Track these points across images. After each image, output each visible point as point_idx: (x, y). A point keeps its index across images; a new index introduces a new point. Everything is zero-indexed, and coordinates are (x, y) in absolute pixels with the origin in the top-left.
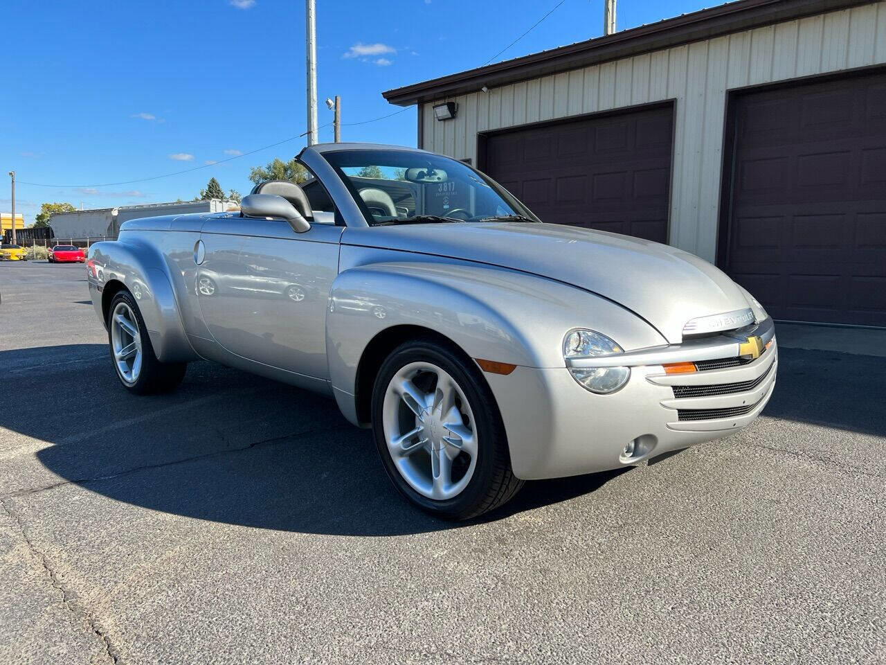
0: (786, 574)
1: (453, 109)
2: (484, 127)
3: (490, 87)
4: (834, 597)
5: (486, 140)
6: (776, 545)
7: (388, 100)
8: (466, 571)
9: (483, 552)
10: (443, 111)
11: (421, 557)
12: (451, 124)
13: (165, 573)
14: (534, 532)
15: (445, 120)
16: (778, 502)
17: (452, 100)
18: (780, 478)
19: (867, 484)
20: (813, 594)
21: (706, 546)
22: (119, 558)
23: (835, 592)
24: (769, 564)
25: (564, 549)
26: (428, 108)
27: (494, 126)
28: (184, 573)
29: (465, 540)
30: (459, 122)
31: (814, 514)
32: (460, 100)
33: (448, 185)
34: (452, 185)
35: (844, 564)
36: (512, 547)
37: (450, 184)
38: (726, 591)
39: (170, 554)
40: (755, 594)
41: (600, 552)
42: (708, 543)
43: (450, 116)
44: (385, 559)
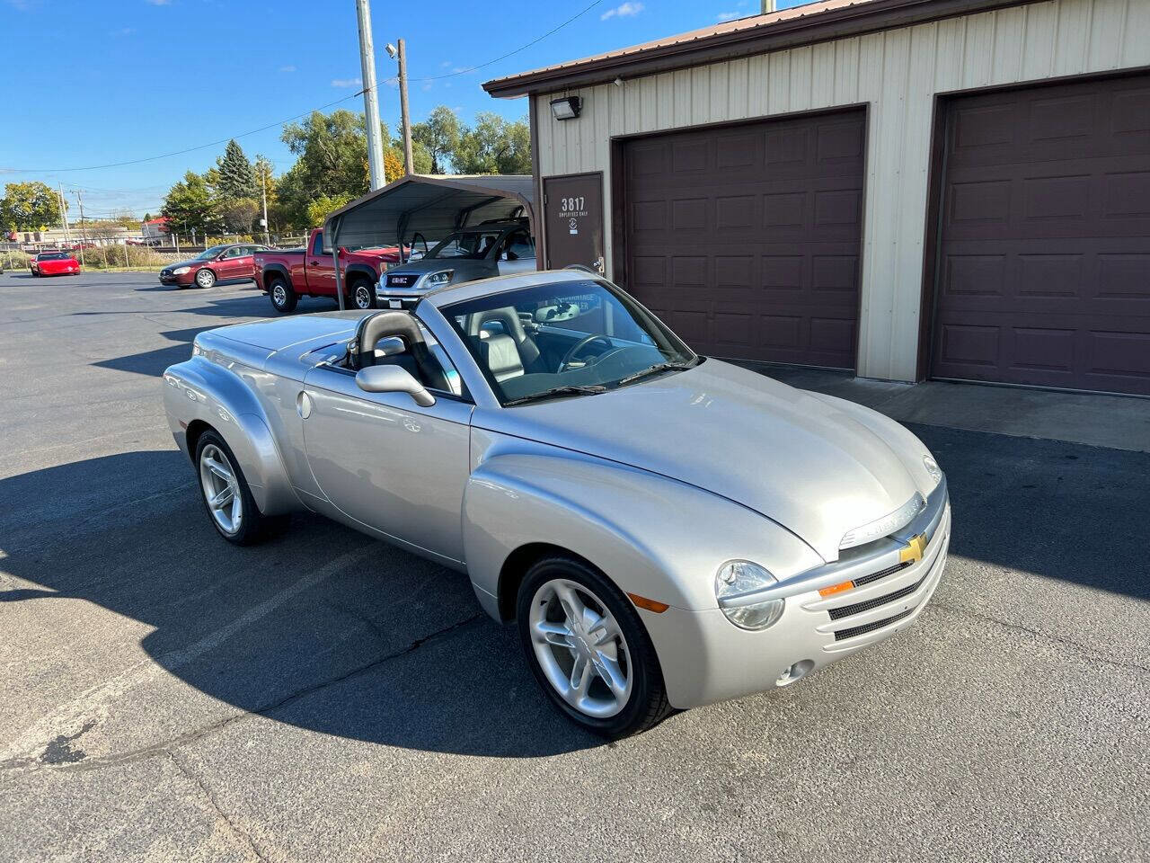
0: (1032, 827)
1: (576, 104)
2: (619, 131)
3: (624, 78)
4: (1082, 858)
5: (622, 147)
6: (1020, 783)
7: (490, 93)
8: (700, 840)
9: (714, 810)
10: (564, 109)
11: (649, 820)
12: (573, 126)
13: (387, 857)
14: (762, 775)
15: (565, 119)
16: (1019, 716)
17: (574, 93)
18: (1018, 674)
19: (1112, 681)
20: (1062, 854)
21: (947, 788)
22: (331, 836)
23: (1083, 851)
24: (1015, 813)
25: (798, 800)
26: (544, 103)
27: (632, 130)
28: (407, 857)
29: (690, 793)
30: (585, 122)
31: (1058, 732)
32: (584, 93)
33: (575, 203)
34: (580, 201)
35: (1091, 808)
36: (742, 801)
37: (577, 200)
38: (973, 855)
39: (383, 828)
40: (1003, 859)
41: (835, 804)
42: (948, 785)
43: (573, 115)
44: (613, 826)
